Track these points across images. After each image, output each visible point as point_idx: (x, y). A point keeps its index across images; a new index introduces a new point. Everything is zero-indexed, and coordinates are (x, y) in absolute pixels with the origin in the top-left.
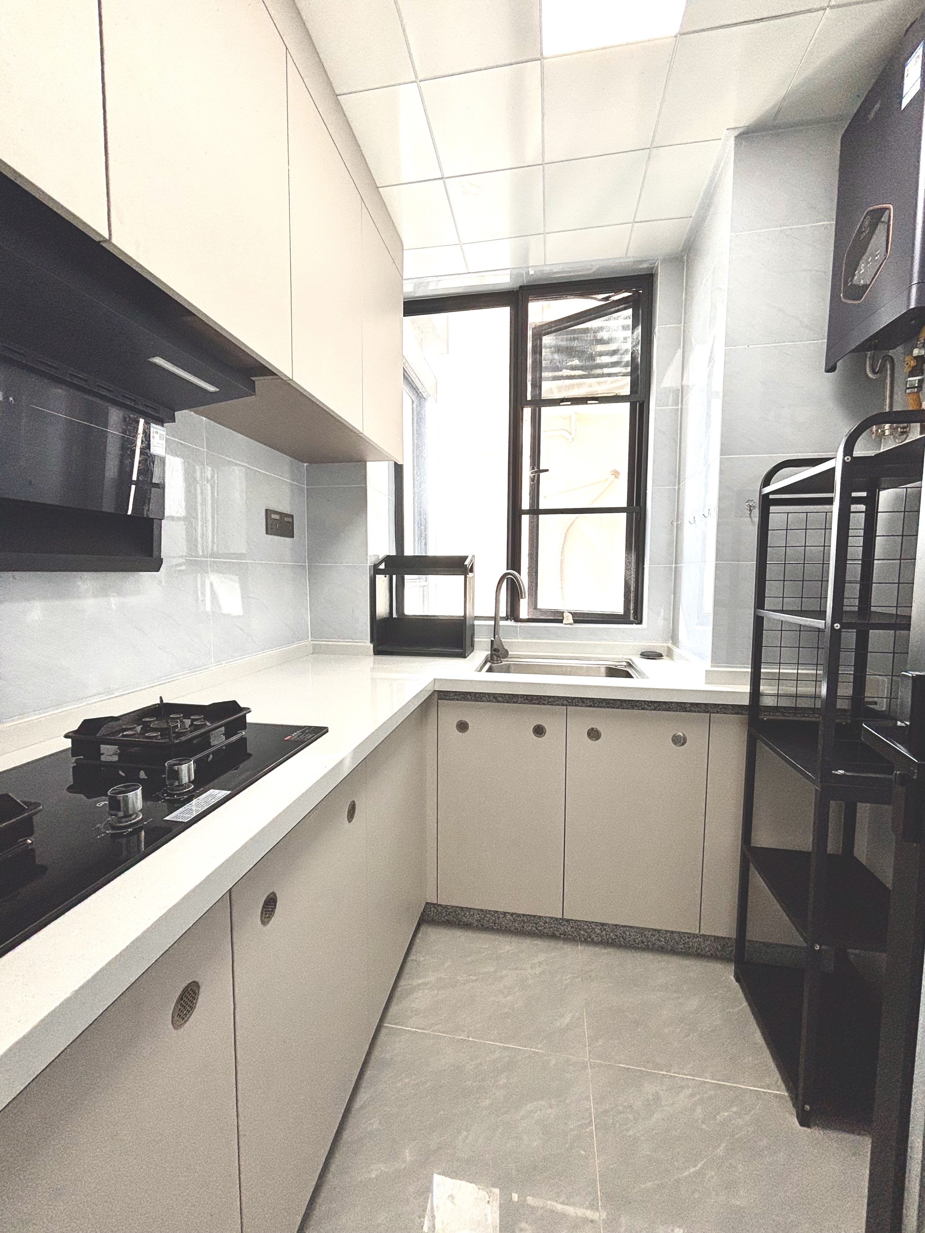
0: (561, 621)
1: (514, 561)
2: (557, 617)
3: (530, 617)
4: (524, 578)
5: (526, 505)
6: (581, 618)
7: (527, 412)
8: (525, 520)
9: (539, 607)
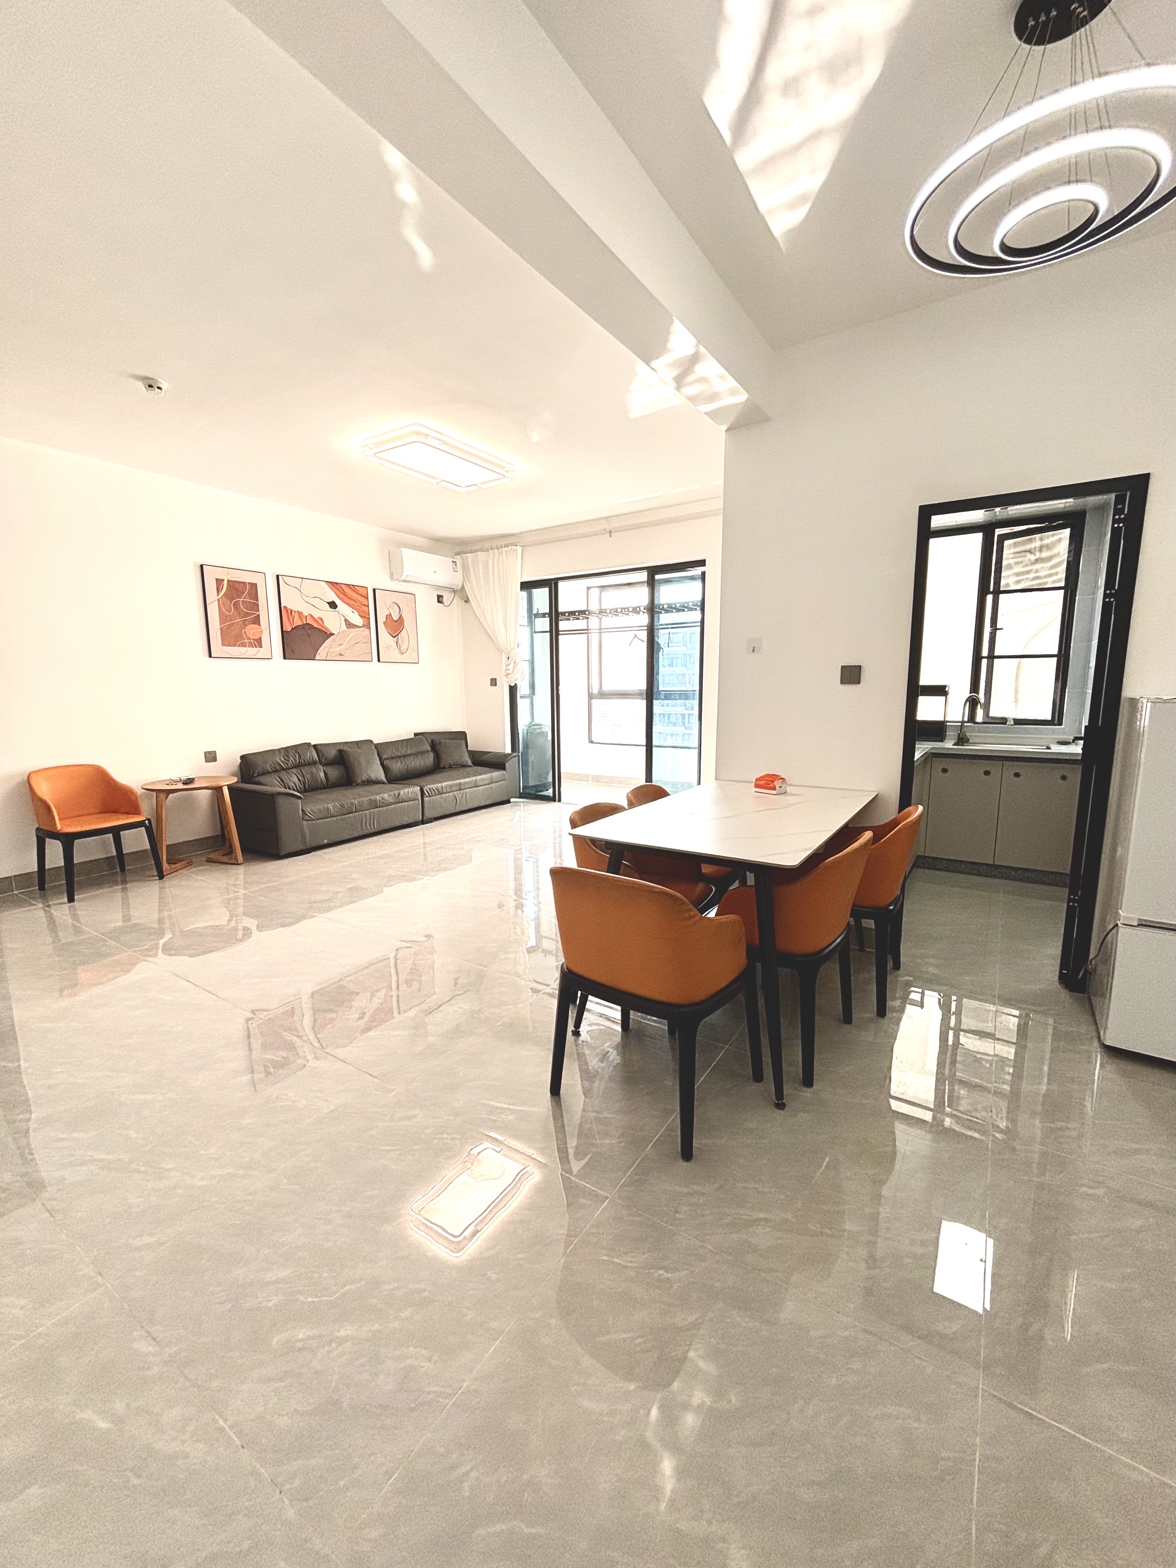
0: (1005, 723)
1: (975, 687)
2: (1003, 721)
3: (985, 721)
4: (981, 696)
5: (985, 652)
6: (1018, 722)
7: (990, 598)
8: (984, 662)
9: (990, 715)
